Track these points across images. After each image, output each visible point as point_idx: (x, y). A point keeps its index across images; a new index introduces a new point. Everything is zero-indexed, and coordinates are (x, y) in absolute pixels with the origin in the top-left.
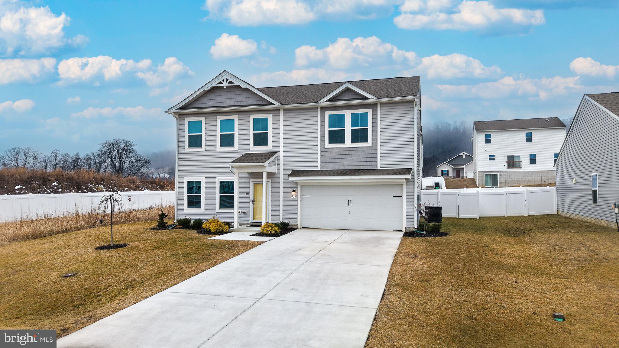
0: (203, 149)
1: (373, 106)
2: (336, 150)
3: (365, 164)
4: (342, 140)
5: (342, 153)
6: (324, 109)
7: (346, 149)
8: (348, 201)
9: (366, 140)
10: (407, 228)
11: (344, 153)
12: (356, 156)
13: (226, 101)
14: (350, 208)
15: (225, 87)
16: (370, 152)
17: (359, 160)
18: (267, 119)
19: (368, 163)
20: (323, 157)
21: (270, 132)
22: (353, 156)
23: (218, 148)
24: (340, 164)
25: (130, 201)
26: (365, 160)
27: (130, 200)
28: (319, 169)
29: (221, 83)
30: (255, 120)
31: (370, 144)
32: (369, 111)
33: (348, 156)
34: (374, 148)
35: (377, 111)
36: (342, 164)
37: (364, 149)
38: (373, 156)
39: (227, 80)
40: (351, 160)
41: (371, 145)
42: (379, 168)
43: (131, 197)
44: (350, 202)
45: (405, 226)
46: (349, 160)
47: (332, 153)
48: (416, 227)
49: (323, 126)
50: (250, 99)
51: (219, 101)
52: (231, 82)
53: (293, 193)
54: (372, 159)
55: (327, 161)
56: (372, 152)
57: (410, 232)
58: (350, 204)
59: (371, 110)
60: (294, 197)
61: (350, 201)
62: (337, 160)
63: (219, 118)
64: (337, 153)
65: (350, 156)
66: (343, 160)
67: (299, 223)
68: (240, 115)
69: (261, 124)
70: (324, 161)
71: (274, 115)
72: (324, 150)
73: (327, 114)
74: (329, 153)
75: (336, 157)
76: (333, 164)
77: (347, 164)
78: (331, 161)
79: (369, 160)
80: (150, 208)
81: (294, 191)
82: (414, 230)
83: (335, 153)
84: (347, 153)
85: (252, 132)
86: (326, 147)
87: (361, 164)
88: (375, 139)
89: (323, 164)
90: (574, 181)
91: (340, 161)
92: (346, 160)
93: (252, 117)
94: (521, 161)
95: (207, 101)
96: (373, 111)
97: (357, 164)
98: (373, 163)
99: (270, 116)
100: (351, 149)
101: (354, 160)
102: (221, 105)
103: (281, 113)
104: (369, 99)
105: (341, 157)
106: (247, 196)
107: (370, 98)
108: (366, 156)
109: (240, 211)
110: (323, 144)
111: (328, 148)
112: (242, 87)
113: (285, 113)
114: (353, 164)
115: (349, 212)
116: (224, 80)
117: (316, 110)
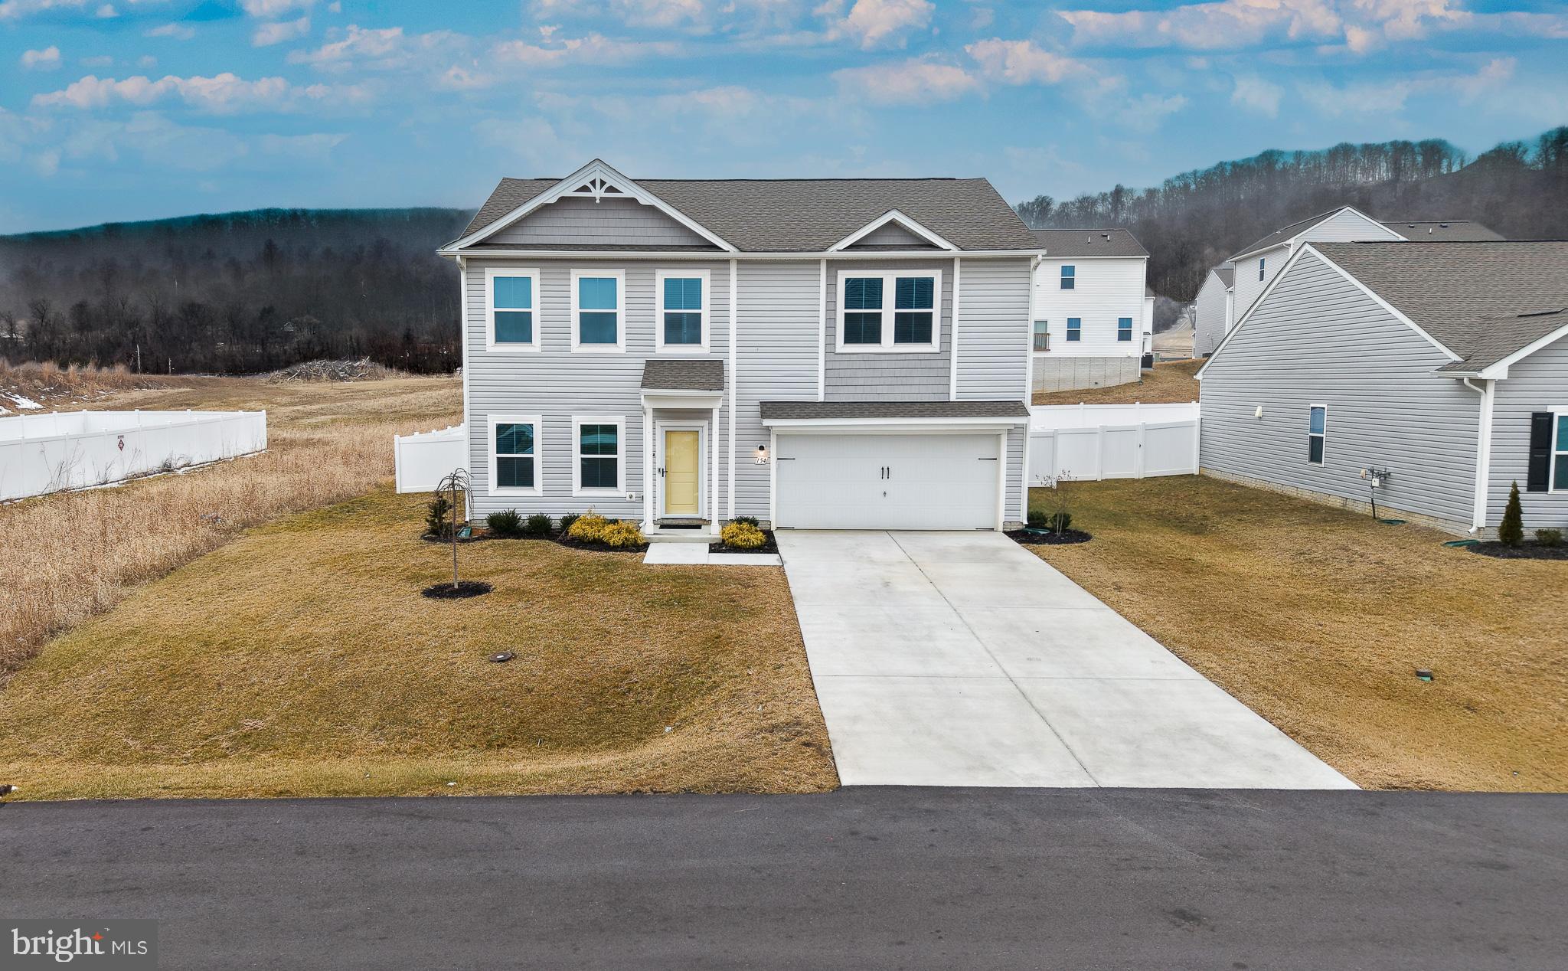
0: (536, 346)
1: (947, 264)
2: (860, 357)
3: (923, 389)
4: (875, 337)
5: (873, 365)
6: (834, 264)
7: (883, 357)
8: (883, 469)
9: (926, 338)
10: (1006, 524)
11: (878, 365)
12: (904, 372)
13: (594, 231)
14: (886, 485)
15: (598, 201)
16: (934, 364)
17: (910, 381)
18: (697, 283)
19: (930, 389)
20: (831, 373)
21: (705, 312)
22: (898, 373)
23: (576, 346)
24: (868, 389)
25: (121, 448)
26: (925, 381)
27: (121, 446)
28: (821, 398)
29: (585, 189)
30: (668, 282)
31: (935, 346)
32: (936, 275)
33: (886, 373)
34: (944, 356)
35: (953, 275)
36: (874, 389)
37: (921, 357)
38: (942, 372)
39: (603, 183)
40: (894, 381)
41: (938, 351)
42: (953, 398)
43: (122, 437)
44: (885, 472)
45: (1002, 519)
46: (889, 381)
47: (850, 365)
48: (1026, 522)
49: (831, 302)
50: (656, 232)
52: (611, 189)
53: (762, 453)
54: (937, 381)
55: (839, 382)
56: (940, 364)
57: (1013, 531)
58: (885, 476)
59: (940, 272)
60: (763, 463)
61: (885, 470)
62: (861, 381)
63: (576, 274)
64: (863, 365)
65: (891, 373)
66: (876, 381)
67: (773, 518)
69: (683, 293)
70: (833, 382)
71: (715, 272)
72: (832, 357)
73: (843, 275)
74: (845, 365)
75: (860, 373)
76: (852, 389)
77: (885, 389)
78: (849, 381)
79: (932, 381)
80: (167, 468)
81: (762, 448)
82: (1021, 527)
83: (857, 365)
84: (885, 365)
85: (660, 312)
86: (838, 351)
87: (915, 389)
88: (946, 336)
89: (830, 390)
90: (1258, 412)
91: (869, 381)
92: (882, 381)
93: (662, 275)
94: (1049, 334)
95: (544, 231)
96: (943, 275)
97: (907, 389)
98: (941, 389)
99: (704, 275)
100: (895, 357)
101: (899, 381)
103: (733, 267)
104: (942, 249)
105: (870, 373)
107: (944, 247)
108: (926, 372)
109: (634, 494)
110: (830, 343)
111: (842, 354)
112: (642, 202)
113: (741, 269)
114: (897, 389)
115: (885, 493)
116: (593, 183)
117: (817, 266)
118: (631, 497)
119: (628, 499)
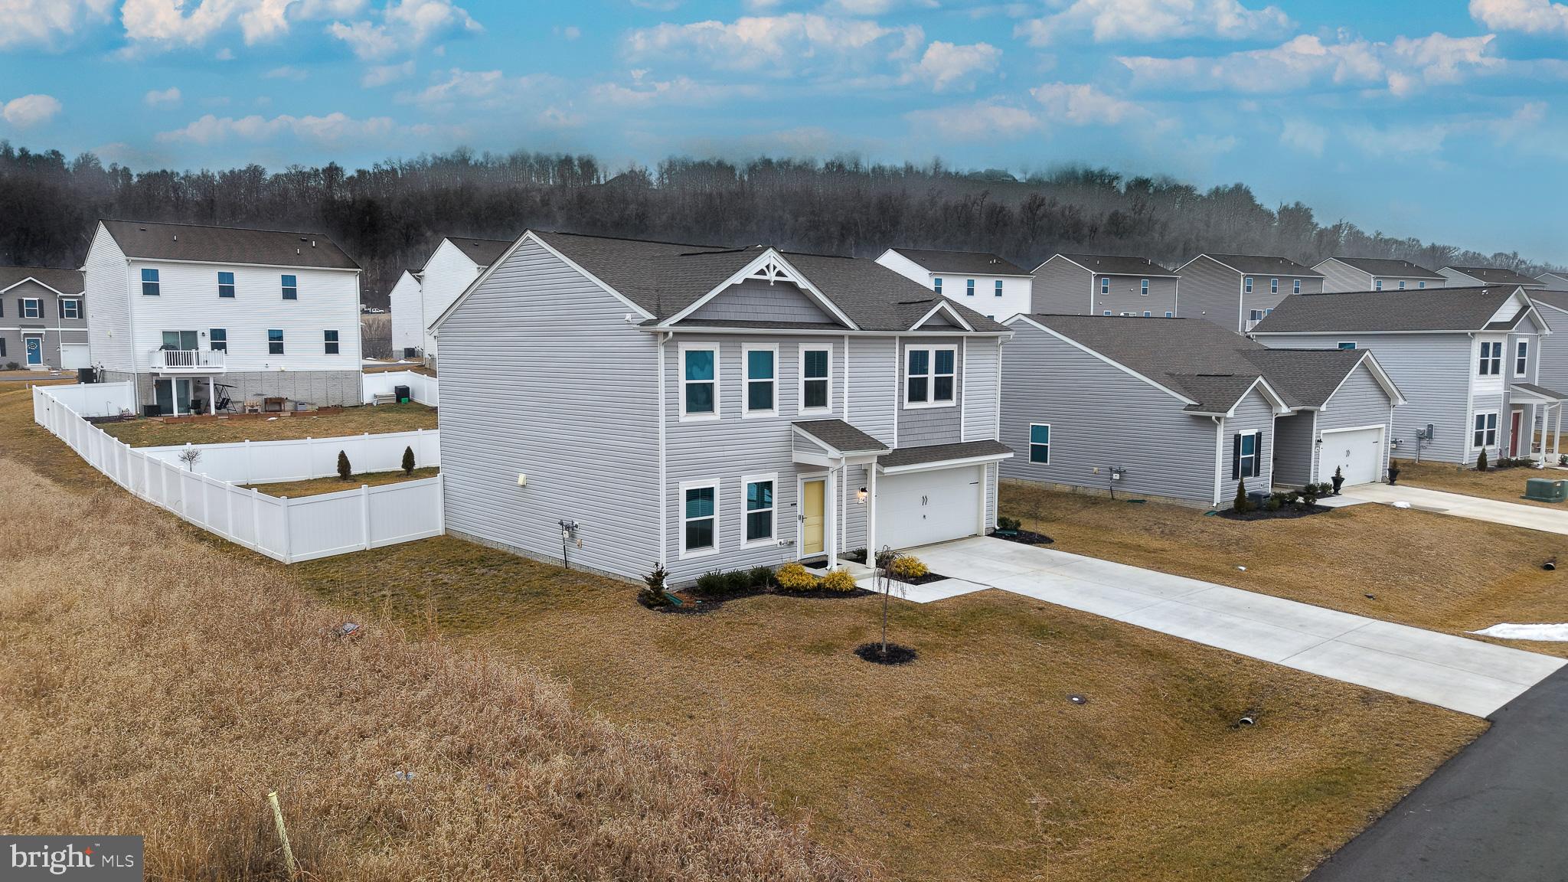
0: (715, 414)
1: (959, 340)
2: (916, 412)
4: (924, 396)
5: (921, 418)
6: (905, 340)
7: (928, 412)
8: (924, 497)
9: (950, 396)
10: (986, 529)
11: (925, 418)
12: (937, 423)
14: (925, 510)
15: (772, 284)
16: (953, 415)
18: (825, 354)
19: (948, 435)
20: (901, 426)
21: (830, 379)
22: (934, 423)
23: (746, 413)
24: (920, 437)
26: (948, 429)
28: (897, 446)
29: (762, 272)
30: (807, 355)
31: (953, 402)
32: (955, 349)
33: (928, 424)
34: (958, 409)
35: (963, 350)
36: (923, 437)
37: (947, 410)
38: (957, 421)
39: (775, 268)
40: (932, 429)
41: (955, 405)
42: (963, 441)
44: (925, 500)
45: (984, 526)
46: (930, 430)
47: (911, 418)
48: (997, 527)
49: (902, 370)
50: (804, 311)
51: (750, 308)
52: (779, 274)
53: (865, 494)
54: (955, 428)
55: (905, 433)
56: (956, 415)
57: (993, 533)
58: (925, 503)
60: (863, 502)
62: (918, 431)
63: (747, 348)
64: (918, 418)
65: (931, 423)
66: (923, 430)
68: (784, 342)
69: (816, 364)
70: (902, 433)
71: (837, 345)
72: (902, 413)
73: (908, 349)
74: (908, 418)
75: (916, 425)
76: (911, 438)
77: (929, 436)
78: (910, 432)
79: (952, 428)
81: (864, 490)
83: (914, 418)
84: (928, 417)
86: (905, 408)
87: (942, 435)
88: (959, 394)
89: (900, 439)
92: (926, 430)
95: (723, 308)
96: (958, 349)
97: (938, 436)
98: (956, 434)
99: (829, 348)
100: (935, 411)
101: (935, 429)
102: (754, 318)
103: (847, 342)
105: (921, 424)
106: (794, 507)
108: (949, 422)
109: (782, 541)
110: (901, 403)
111: (907, 410)
112: (801, 286)
113: (851, 344)
114: (935, 436)
115: (924, 516)
116: (768, 267)
117: (893, 341)
118: (780, 543)
119: (779, 546)
